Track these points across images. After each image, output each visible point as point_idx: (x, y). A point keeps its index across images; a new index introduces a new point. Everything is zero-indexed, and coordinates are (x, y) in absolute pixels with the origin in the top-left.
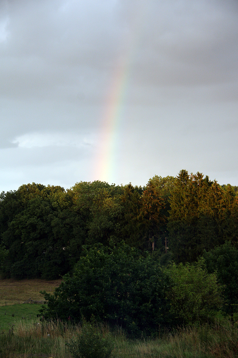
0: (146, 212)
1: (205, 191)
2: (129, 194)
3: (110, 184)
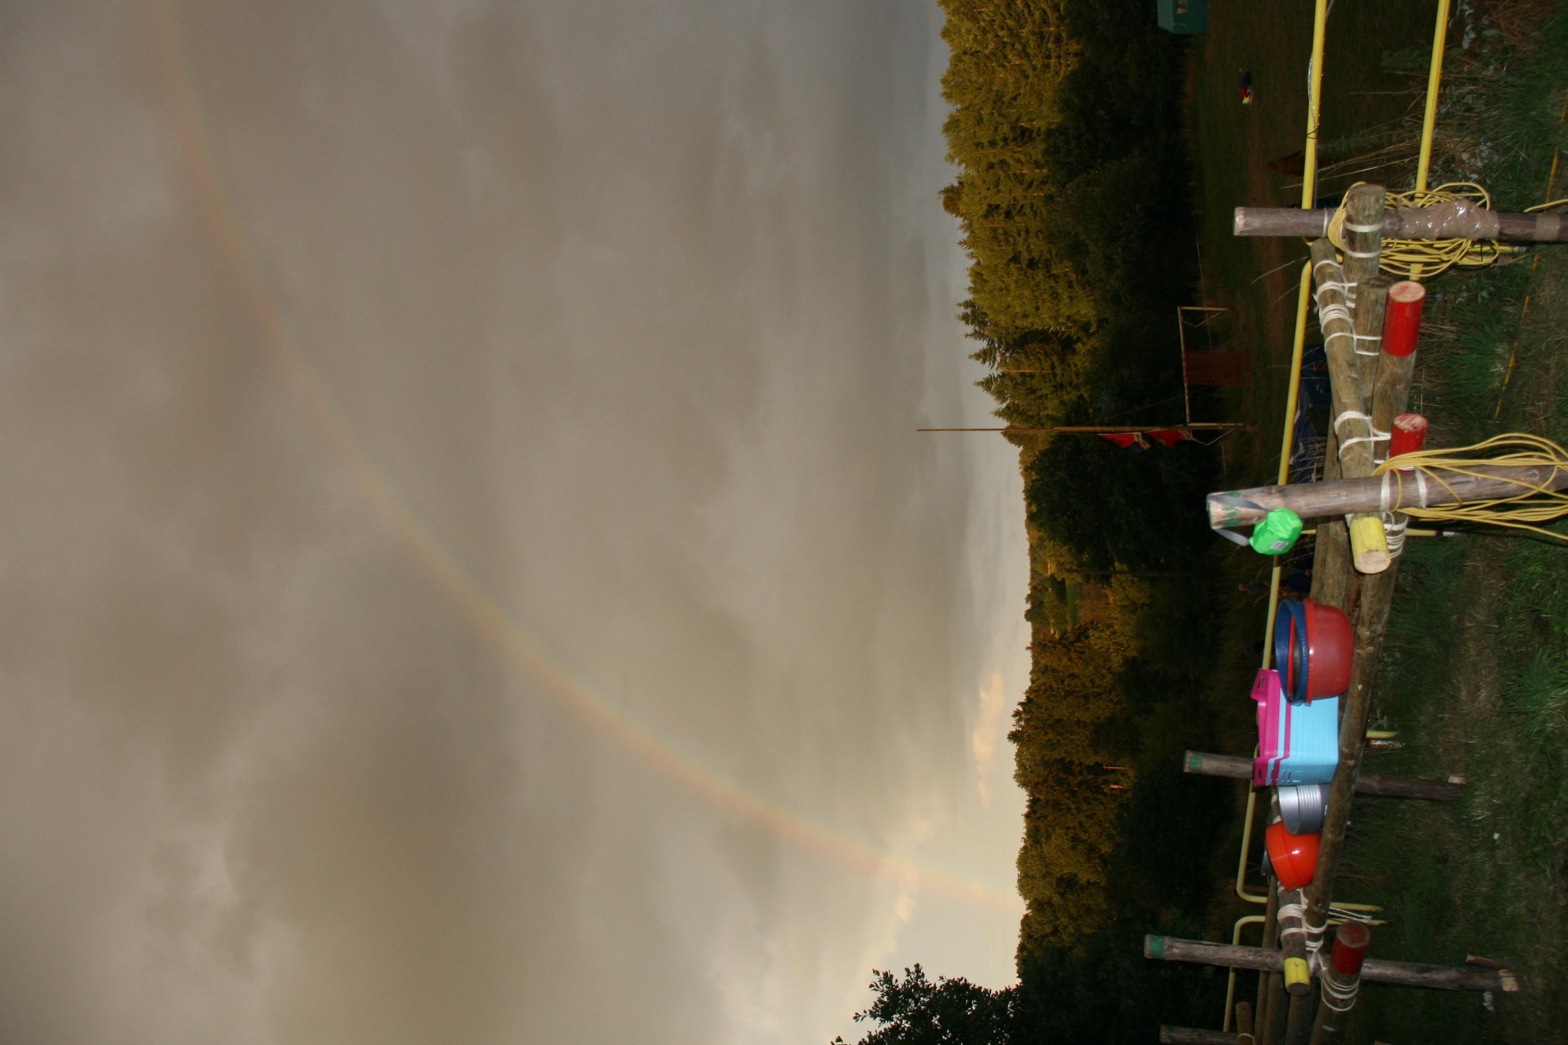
0: (1066, 795)
1: (1039, 707)
2: (1039, 818)
3: (1022, 844)
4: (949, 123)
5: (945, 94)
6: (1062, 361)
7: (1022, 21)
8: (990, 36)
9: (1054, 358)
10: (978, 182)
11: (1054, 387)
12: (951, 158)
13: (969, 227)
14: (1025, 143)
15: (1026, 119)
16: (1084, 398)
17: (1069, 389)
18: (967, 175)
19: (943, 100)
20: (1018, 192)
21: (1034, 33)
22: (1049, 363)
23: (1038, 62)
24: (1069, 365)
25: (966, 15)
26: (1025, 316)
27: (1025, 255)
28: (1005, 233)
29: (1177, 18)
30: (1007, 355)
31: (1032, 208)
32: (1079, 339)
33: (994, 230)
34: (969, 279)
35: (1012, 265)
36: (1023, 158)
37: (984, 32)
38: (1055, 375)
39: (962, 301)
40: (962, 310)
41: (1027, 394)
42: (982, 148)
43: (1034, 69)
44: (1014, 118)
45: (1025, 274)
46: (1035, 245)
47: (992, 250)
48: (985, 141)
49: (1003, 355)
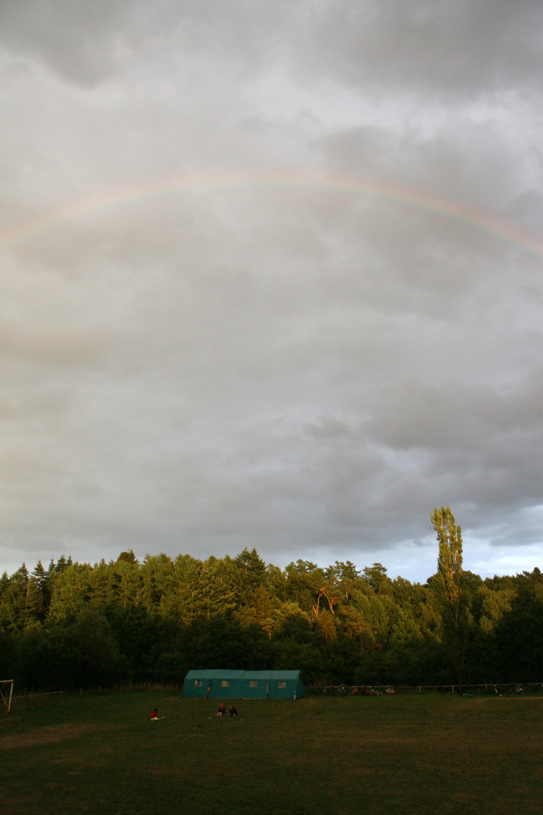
4: (166, 557)
5: (181, 556)
6: (32, 613)
7: (213, 598)
8: (207, 581)
9: (34, 609)
10: (134, 572)
11: (17, 608)
12: (148, 557)
13: (112, 565)
14: (152, 597)
15: (165, 598)
16: (8, 625)
17: (15, 616)
18: (138, 566)
19: (178, 555)
20: (127, 592)
21: (206, 605)
22: (32, 606)
23: (192, 606)
24: (29, 617)
25: (219, 570)
26: (59, 594)
27: (93, 594)
28: (105, 585)
29: (193, 680)
30: (39, 582)
31: (118, 600)
32: (43, 623)
33: (107, 579)
34: (83, 564)
35: (87, 587)
36: (144, 596)
37: (210, 578)
38: (24, 609)
39: (72, 559)
40: (67, 558)
41: (14, 592)
42: (151, 575)
43: (189, 604)
44: (166, 592)
45: (82, 594)
46: (97, 600)
47: (96, 577)
48: (155, 576)
49: (39, 580)
